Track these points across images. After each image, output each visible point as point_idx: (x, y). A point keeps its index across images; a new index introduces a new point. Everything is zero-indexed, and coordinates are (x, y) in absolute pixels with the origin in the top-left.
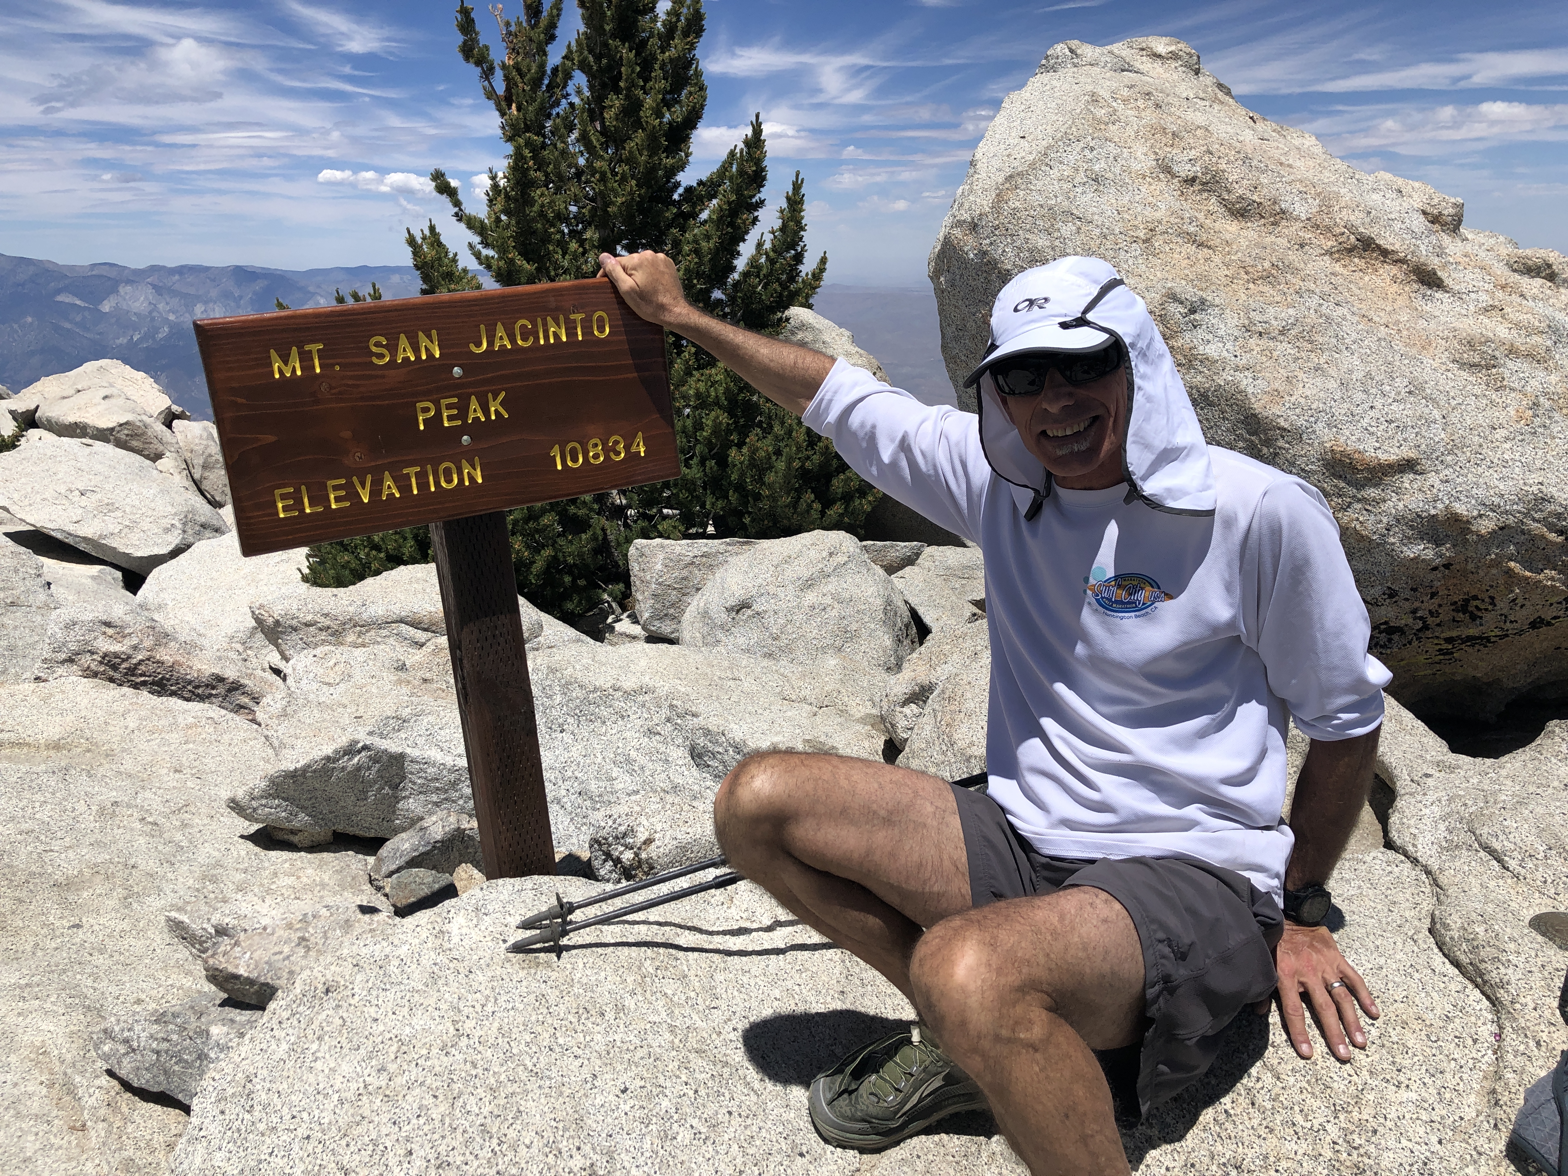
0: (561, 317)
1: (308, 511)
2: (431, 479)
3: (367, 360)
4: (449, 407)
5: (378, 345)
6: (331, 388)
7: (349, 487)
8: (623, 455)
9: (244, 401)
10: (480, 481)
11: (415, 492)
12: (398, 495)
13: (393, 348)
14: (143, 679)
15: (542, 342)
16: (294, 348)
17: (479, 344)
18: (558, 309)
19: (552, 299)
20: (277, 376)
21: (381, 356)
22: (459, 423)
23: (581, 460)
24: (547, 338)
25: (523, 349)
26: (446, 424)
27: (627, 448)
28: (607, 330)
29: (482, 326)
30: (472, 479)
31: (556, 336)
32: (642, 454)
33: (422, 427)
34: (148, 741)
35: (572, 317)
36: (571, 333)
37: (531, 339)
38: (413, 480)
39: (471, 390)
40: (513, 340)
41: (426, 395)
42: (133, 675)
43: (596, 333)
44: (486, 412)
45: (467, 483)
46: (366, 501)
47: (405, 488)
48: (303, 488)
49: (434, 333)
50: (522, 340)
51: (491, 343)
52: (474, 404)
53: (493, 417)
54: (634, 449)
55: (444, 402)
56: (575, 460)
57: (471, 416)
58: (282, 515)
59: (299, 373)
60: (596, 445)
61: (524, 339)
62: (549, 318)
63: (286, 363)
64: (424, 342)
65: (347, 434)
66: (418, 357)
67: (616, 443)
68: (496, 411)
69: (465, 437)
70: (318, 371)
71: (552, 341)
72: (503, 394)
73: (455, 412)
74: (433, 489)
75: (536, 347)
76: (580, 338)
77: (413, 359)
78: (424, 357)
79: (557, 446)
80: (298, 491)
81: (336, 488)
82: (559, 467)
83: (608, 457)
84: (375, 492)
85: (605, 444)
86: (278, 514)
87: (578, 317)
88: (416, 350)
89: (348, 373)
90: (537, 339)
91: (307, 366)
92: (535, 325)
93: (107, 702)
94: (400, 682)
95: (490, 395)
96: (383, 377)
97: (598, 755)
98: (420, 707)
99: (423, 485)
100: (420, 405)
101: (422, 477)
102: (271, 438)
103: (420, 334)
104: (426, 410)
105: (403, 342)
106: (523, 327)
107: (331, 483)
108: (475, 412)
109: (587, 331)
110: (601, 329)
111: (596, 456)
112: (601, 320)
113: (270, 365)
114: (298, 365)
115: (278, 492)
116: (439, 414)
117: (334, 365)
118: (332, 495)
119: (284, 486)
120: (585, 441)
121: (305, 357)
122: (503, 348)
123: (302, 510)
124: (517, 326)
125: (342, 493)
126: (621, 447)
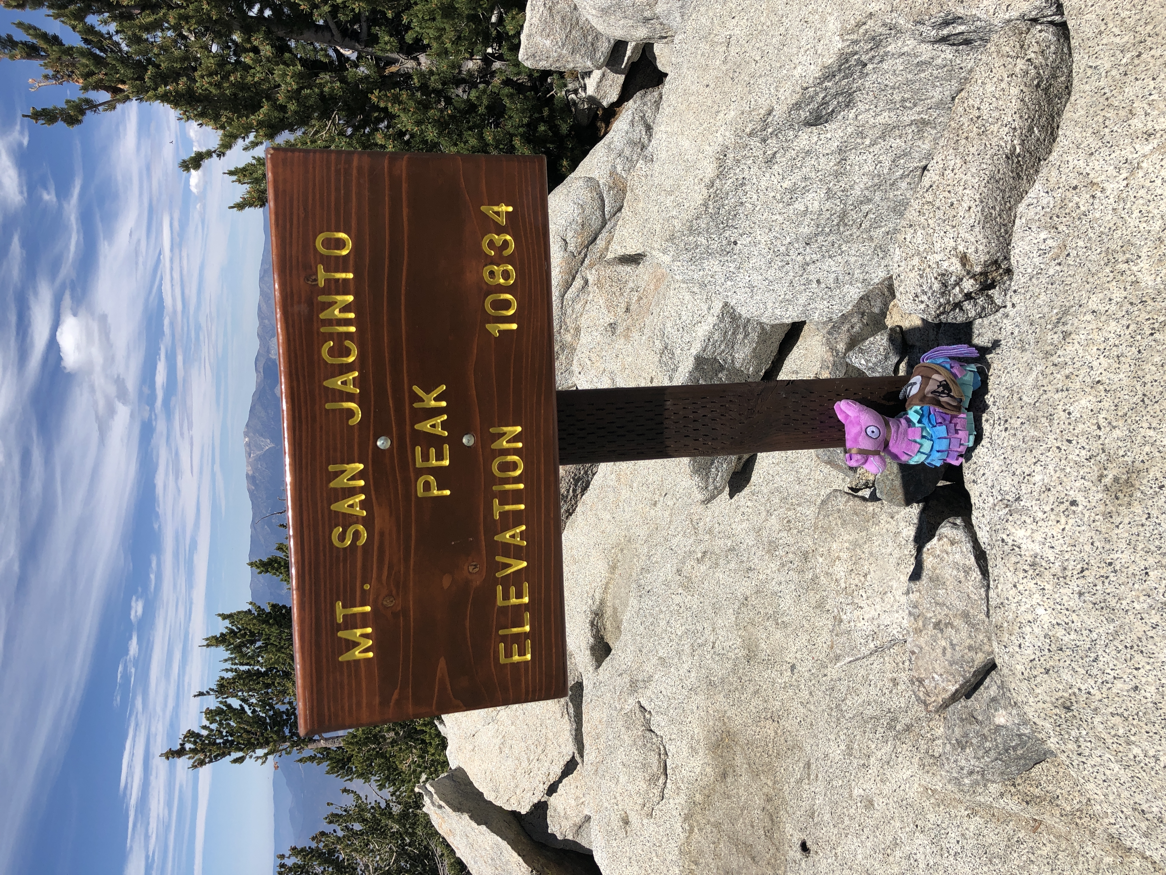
0: (322, 298)
1: (527, 628)
2: (508, 487)
3: (360, 551)
4: (426, 457)
5: (342, 537)
6: (390, 595)
7: (506, 582)
8: (508, 237)
9: (396, 692)
10: (519, 429)
11: (522, 507)
12: (524, 528)
13: (347, 520)
14: (571, 491)
15: (353, 329)
16: (340, 634)
17: (351, 413)
18: (311, 302)
19: (296, 308)
20: (371, 655)
21: (356, 535)
22: (446, 447)
23: (509, 297)
24: (347, 322)
25: (361, 356)
26: (446, 463)
27: (500, 230)
28: (342, 235)
29: (328, 406)
30: (516, 439)
31: (346, 309)
32: (510, 209)
33: (447, 492)
34: (624, 511)
35: (322, 283)
36: (343, 287)
37: (348, 343)
38: (508, 508)
39: (408, 428)
40: (348, 368)
41: (409, 485)
42: (567, 497)
43: (345, 252)
44: (436, 412)
45: (520, 445)
46: (525, 564)
47: (517, 518)
48: (501, 632)
49: (331, 468)
50: (348, 355)
51: (350, 397)
52: (426, 426)
53: (444, 404)
54: (502, 221)
55: (419, 463)
56: (507, 305)
57: (439, 431)
58: (528, 657)
59: (369, 630)
60: (492, 273)
61: (348, 353)
62: (322, 316)
63: (356, 644)
64: (341, 483)
65: (446, 582)
66: (362, 490)
67: (491, 244)
68: (436, 399)
69: (465, 440)
70: (368, 609)
71: (352, 315)
72: (416, 389)
73: (433, 451)
74: (522, 486)
75: (360, 338)
76: (351, 276)
77: (363, 497)
78: (362, 483)
79: (488, 326)
80: (504, 639)
81: (506, 596)
82: (514, 326)
83: (509, 260)
84: (517, 553)
85: (493, 261)
86: (526, 662)
87: (322, 275)
88: (352, 492)
89: (374, 576)
90: (348, 336)
91: (363, 620)
92: (330, 336)
93: (586, 525)
94: (627, 337)
95: (416, 405)
96: (382, 534)
97: (774, 218)
98: (656, 331)
99: (516, 497)
100: (421, 493)
101: (506, 498)
102: (442, 664)
103: (332, 485)
104: (427, 486)
105: (341, 506)
106: (331, 352)
107: (500, 601)
108: (435, 426)
109: (342, 264)
110: (340, 244)
111: (506, 275)
112: (328, 243)
113: (357, 662)
114: (361, 631)
115: (502, 660)
116: (433, 471)
117: (363, 591)
118: (514, 601)
119: (497, 652)
120: (485, 287)
121: (351, 622)
122: (357, 382)
123: (526, 635)
124: (329, 360)
125: (513, 590)
126: (498, 239)
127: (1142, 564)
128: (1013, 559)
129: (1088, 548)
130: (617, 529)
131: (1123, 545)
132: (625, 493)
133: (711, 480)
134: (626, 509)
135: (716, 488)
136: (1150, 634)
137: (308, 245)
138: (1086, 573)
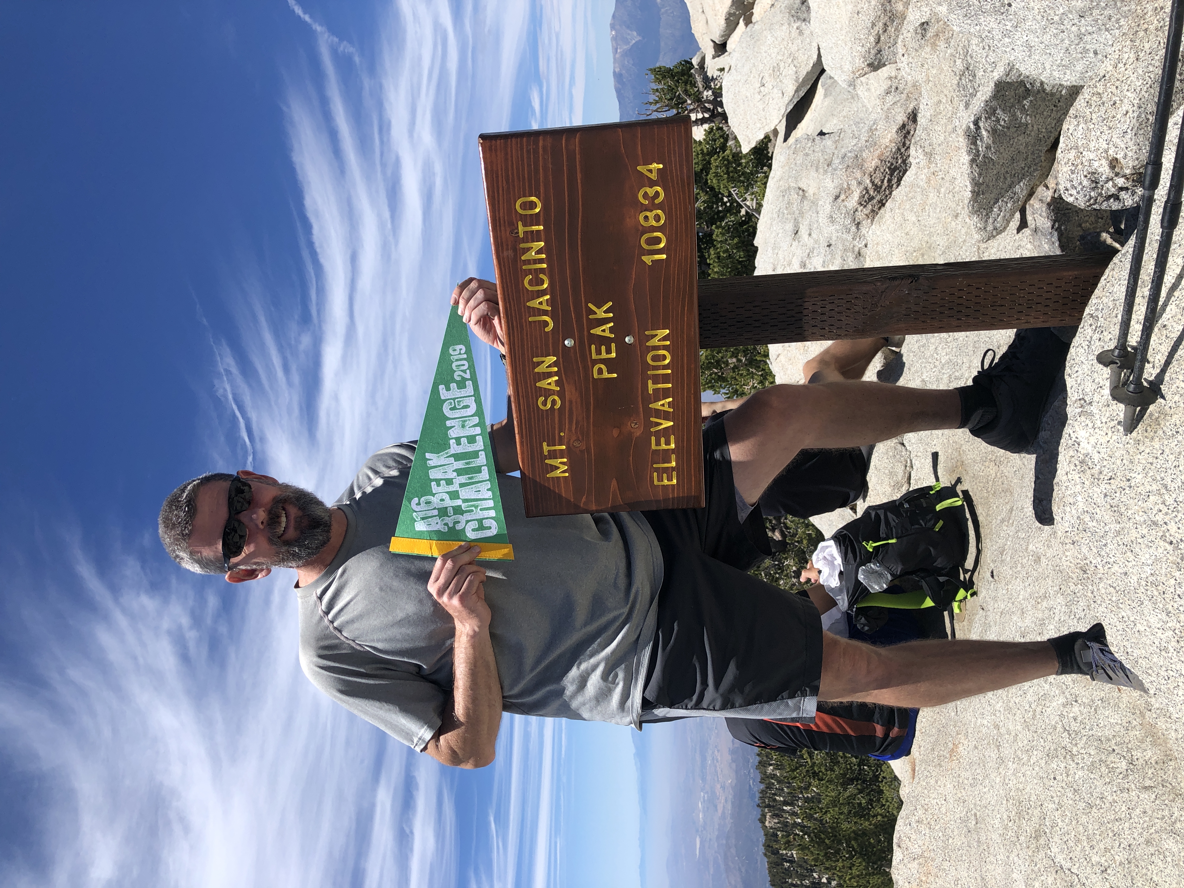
0: (522, 245)
1: (674, 464)
2: (660, 372)
3: (556, 412)
4: (599, 352)
5: (545, 403)
6: (578, 440)
7: (658, 435)
8: (659, 189)
9: (585, 497)
10: (668, 331)
11: (670, 385)
12: (671, 399)
13: (548, 393)
15: (545, 266)
16: (546, 461)
17: (546, 324)
18: (515, 249)
19: (505, 254)
20: (567, 474)
21: (554, 402)
22: (613, 345)
23: (658, 234)
24: (541, 261)
25: (551, 284)
26: (613, 355)
27: (652, 183)
28: (533, 199)
29: (530, 319)
30: (665, 339)
31: (539, 252)
32: (661, 166)
33: (615, 375)
34: (929, 216)
35: (521, 235)
36: (535, 236)
37: (542, 276)
38: (660, 386)
39: (586, 333)
40: (543, 293)
41: (588, 372)
43: (537, 210)
44: (605, 321)
45: (668, 343)
46: (672, 423)
47: (666, 393)
48: (654, 466)
49: (535, 360)
50: (543, 284)
51: (545, 313)
52: (597, 331)
53: (611, 315)
54: (654, 176)
55: (594, 356)
56: (658, 240)
57: (607, 334)
58: (675, 481)
59: (565, 460)
60: (646, 218)
61: (542, 283)
62: (523, 258)
63: (557, 468)
64: (541, 369)
65: (615, 433)
66: (556, 374)
67: (645, 196)
68: (605, 312)
69: (626, 340)
70: (564, 447)
71: (544, 256)
72: (590, 305)
73: (603, 348)
74: (669, 371)
75: (550, 272)
76: (541, 228)
77: (557, 378)
78: (556, 369)
79: (643, 258)
80: (657, 470)
81: (658, 443)
82: (664, 256)
83: (660, 206)
84: (666, 416)
85: (646, 208)
86: (674, 486)
87: (521, 229)
88: (550, 375)
89: (567, 427)
90: (542, 270)
91: (562, 454)
92: (530, 272)
95: (590, 317)
96: (571, 402)
99: (665, 379)
100: (596, 376)
101: (658, 379)
102: (614, 483)
103: (536, 370)
104: (600, 371)
105: (543, 384)
106: (531, 283)
107: (654, 447)
108: (604, 331)
109: (534, 220)
110: (533, 205)
111: (657, 218)
112: (524, 206)
113: (558, 478)
114: (560, 460)
115: (656, 482)
116: (604, 361)
117: (560, 436)
118: (664, 446)
119: (652, 478)
120: (641, 228)
121: (553, 455)
122: (549, 302)
123: (673, 469)
124: (530, 288)
125: (663, 440)
126: (651, 191)
127: (1148, 488)
128: (1071, 453)
129: (1119, 462)
130: (920, 233)
131: (1140, 469)
132: (932, 197)
133: (991, 220)
134: (931, 214)
135: (995, 229)
136: (1139, 540)
137: (511, 208)
138: (1112, 481)
